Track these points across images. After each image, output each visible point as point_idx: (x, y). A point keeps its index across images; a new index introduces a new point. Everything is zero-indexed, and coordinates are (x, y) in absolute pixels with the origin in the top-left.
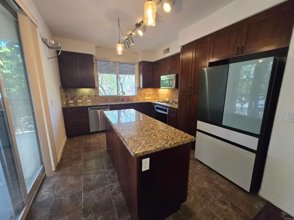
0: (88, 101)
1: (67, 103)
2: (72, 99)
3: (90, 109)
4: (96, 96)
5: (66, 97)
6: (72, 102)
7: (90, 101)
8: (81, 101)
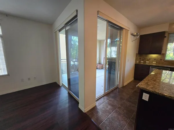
0: (153, 62)
1: (140, 62)
2: (143, 60)
3: (152, 67)
4: (161, 60)
5: (140, 59)
6: (143, 62)
7: (155, 62)
8: (148, 62)
